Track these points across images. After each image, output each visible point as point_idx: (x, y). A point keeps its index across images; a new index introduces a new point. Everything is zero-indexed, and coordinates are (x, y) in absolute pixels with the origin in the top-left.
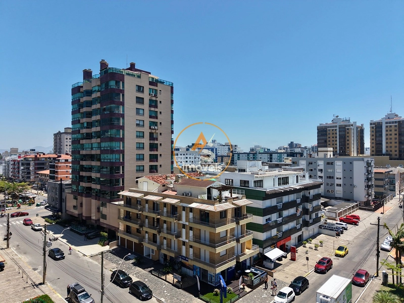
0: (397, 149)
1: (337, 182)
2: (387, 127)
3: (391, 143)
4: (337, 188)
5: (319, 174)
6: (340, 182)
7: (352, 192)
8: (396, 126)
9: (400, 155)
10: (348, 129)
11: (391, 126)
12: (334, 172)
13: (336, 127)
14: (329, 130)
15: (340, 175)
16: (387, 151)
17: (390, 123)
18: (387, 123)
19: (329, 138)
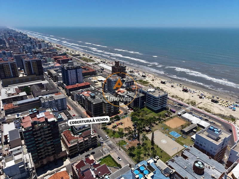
0: (38, 71)
1: (59, 106)
2: (32, 63)
3: (35, 69)
4: (59, 107)
5: (53, 105)
6: (60, 105)
7: (64, 107)
8: (35, 62)
9: (39, 74)
10: (15, 64)
11: (33, 62)
12: (58, 103)
13: (8, 63)
14: (4, 66)
15: (60, 104)
16: (34, 72)
17: (33, 61)
18: (32, 61)
19: (5, 69)
